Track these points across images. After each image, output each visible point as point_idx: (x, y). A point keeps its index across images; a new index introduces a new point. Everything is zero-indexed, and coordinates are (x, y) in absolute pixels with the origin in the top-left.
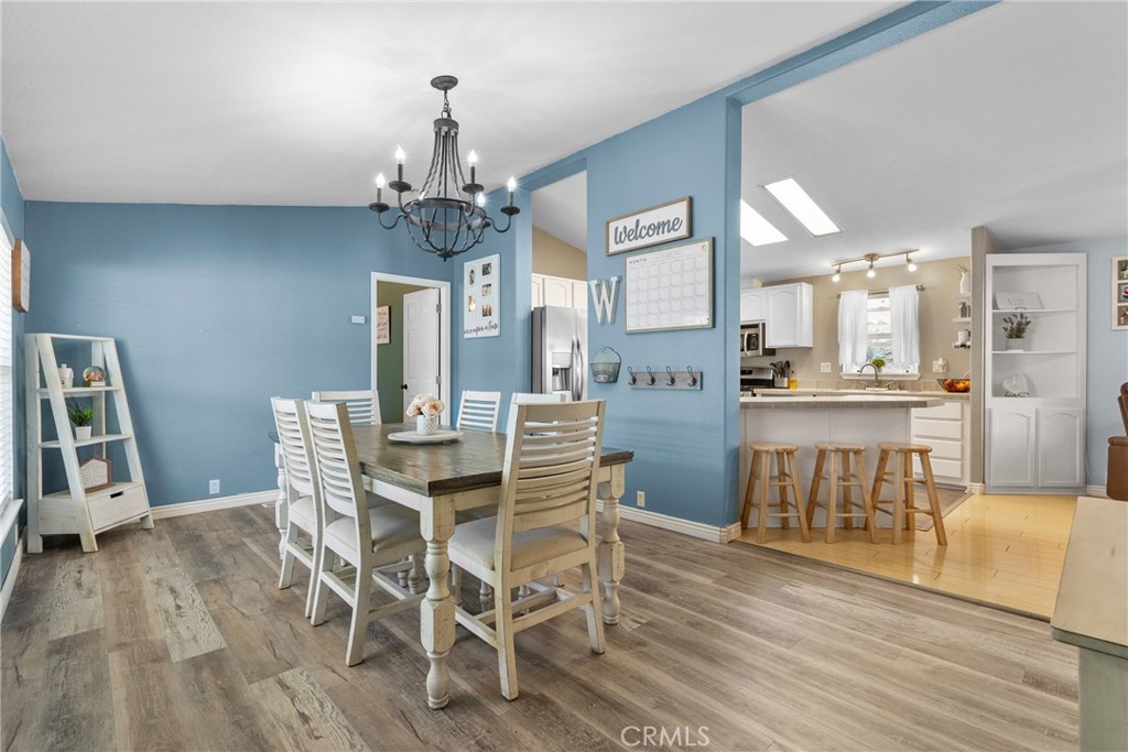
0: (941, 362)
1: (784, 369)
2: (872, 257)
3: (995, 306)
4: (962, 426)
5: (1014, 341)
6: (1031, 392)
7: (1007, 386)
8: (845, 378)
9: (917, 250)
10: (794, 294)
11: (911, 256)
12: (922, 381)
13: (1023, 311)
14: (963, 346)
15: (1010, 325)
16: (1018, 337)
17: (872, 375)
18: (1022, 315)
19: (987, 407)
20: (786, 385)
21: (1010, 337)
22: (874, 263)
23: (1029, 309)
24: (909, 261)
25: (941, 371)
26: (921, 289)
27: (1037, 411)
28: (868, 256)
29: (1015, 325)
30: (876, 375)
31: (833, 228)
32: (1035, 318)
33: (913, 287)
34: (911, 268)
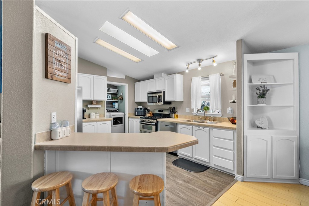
0: (230, 109)
1: (173, 110)
2: (199, 61)
3: (251, 81)
4: (234, 143)
5: (261, 100)
6: (270, 126)
7: (258, 123)
8: (194, 115)
9: (216, 56)
10: (173, 78)
11: (214, 59)
12: (223, 117)
13: (265, 84)
14: (234, 102)
15: (259, 91)
16: (263, 97)
17: (203, 114)
18: (264, 86)
19: (244, 135)
20: (174, 117)
21: (259, 98)
22: (200, 64)
23: (268, 83)
24: (213, 61)
25: (230, 113)
26: (222, 75)
27: (272, 138)
28: (198, 60)
29: (261, 92)
30: (205, 114)
31: (173, 45)
32: (272, 88)
33: (218, 74)
34: (215, 64)
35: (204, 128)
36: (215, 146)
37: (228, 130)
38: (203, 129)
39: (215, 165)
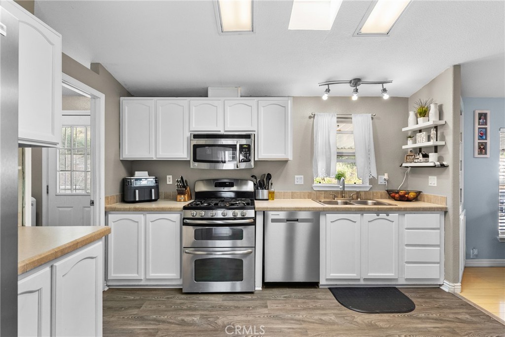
1: (264, 182)
8: (315, 189)
10: (285, 107)
11: (385, 86)
12: (372, 191)
20: (266, 197)
24: (385, 90)
30: (344, 187)
33: (370, 115)
34: (386, 97)
35: (388, 215)
36: (407, 245)
37: (429, 212)
38: (387, 217)
39: (407, 279)
